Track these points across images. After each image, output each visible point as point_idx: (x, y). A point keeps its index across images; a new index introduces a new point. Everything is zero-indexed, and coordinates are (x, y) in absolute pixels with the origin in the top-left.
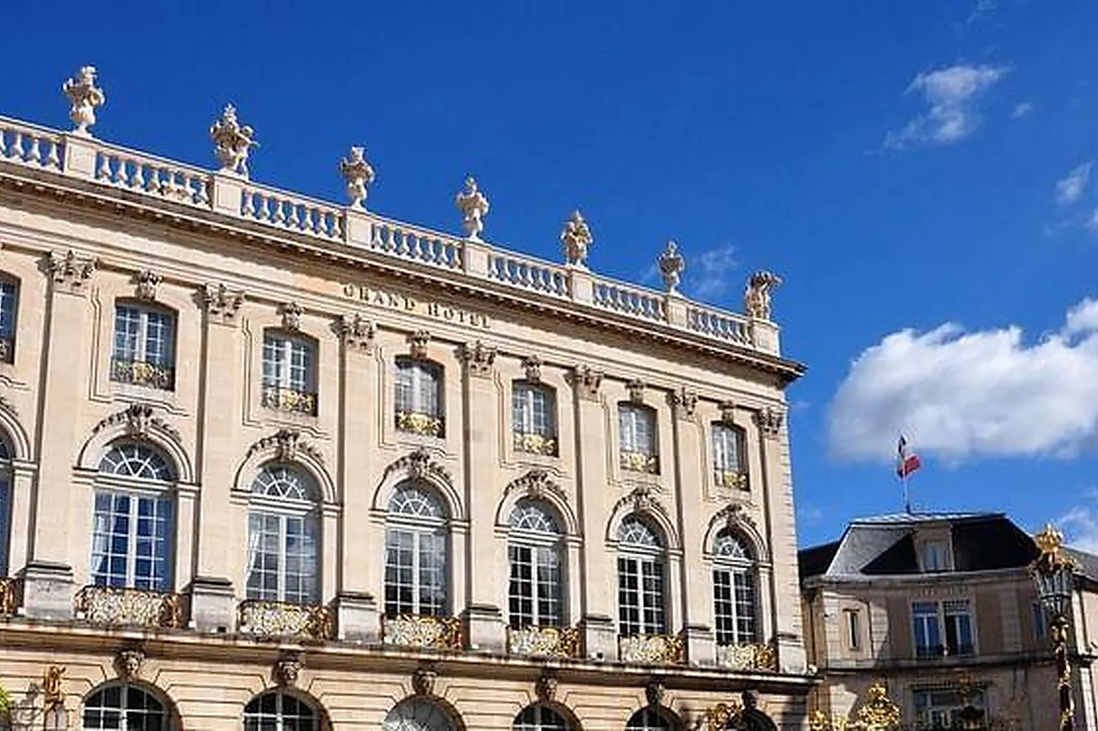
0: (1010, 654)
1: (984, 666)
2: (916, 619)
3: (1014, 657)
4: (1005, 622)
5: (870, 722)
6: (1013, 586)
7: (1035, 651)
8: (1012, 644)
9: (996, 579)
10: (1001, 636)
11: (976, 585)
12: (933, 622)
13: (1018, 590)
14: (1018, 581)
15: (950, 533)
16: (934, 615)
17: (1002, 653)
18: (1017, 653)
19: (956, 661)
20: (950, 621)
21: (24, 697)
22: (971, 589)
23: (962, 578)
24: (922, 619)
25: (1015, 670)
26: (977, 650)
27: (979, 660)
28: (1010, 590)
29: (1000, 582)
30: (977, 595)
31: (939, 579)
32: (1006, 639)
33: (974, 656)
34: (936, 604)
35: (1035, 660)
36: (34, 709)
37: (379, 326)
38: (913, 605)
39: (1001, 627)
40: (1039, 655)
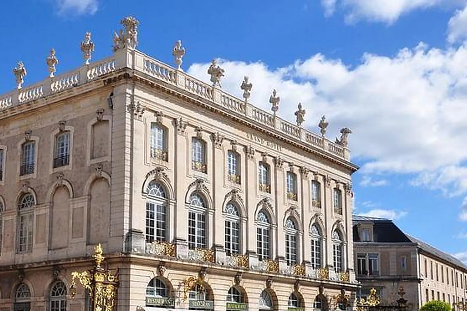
0: (392, 276)
1: (382, 280)
2: (358, 260)
3: (393, 278)
4: (391, 264)
5: (370, 302)
6: (395, 249)
7: (401, 276)
8: (393, 272)
9: (389, 246)
10: (389, 269)
11: (381, 248)
12: (364, 261)
13: (397, 252)
14: (397, 248)
15: (373, 227)
16: (365, 258)
17: (389, 276)
18: (394, 276)
19: (372, 277)
20: (370, 261)
21: (178, 287)
22: (380, 249)
23: (377, 245)
24: (360, 260)
25: (394, 283)
26: (380, 274)
27: (380, 277)
28: (394, 251)
29: (390, 248)
30: (381, 252)
31: (368, 244)
32: (391, 271)
33: (379, 276)
34: (366, 254)
35: (402, 279)
36: (180, 291)
37: (256, 150)
38: (358, 254)
39: (389, 266)
40: (403, 277)
